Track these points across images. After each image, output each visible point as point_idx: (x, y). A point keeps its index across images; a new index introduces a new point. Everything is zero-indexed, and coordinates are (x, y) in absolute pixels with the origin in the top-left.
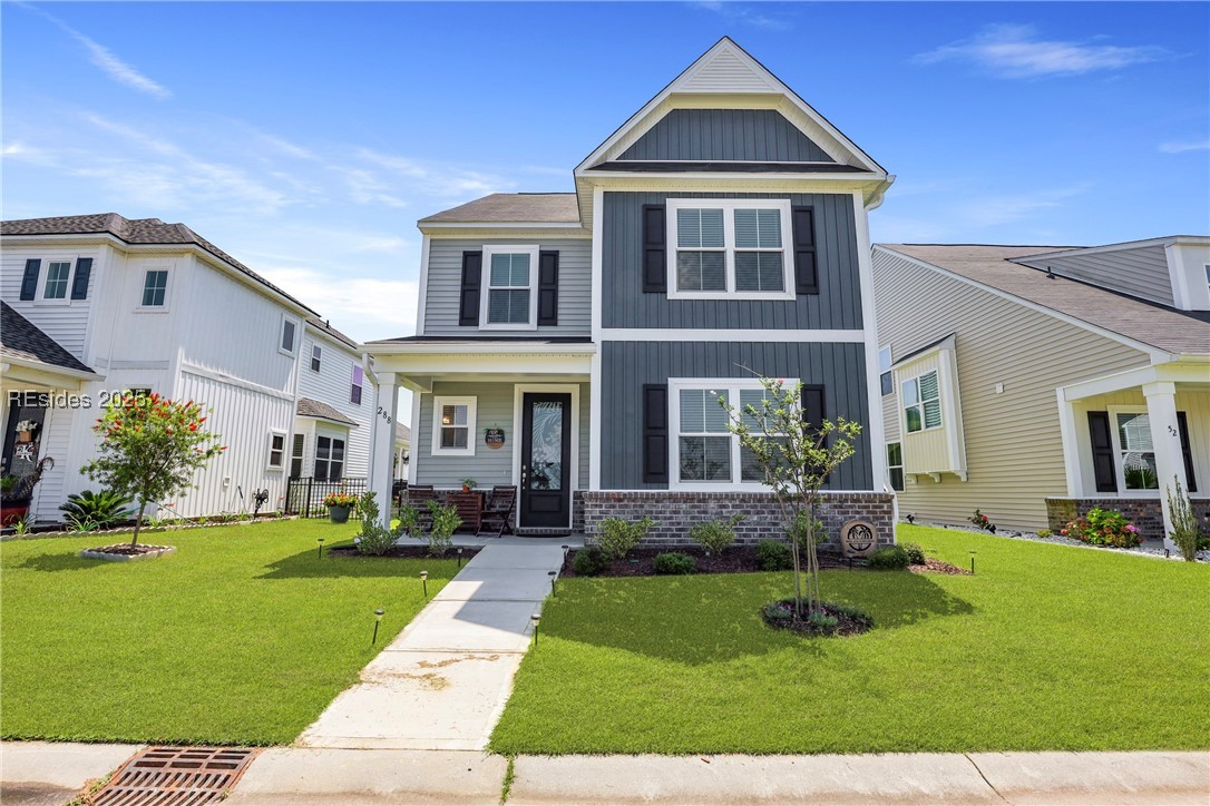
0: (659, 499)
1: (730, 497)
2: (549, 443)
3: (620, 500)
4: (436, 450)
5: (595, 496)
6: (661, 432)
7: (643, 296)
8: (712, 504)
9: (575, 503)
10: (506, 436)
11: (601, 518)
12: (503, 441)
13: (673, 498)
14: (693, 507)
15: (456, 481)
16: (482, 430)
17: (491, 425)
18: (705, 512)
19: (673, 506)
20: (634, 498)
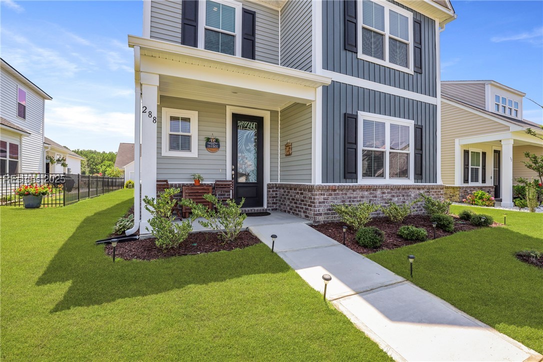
0: (354, 189)
1: (387, 187)
2: (249, 151)
3: (335, 190)
4: (166, 152)
5: (320, 188)
6: (354, 146)
7: (343, 53)
8: (379, 192)
9: (268, 191)
10: (221, 144)
11: (324, 202)
12: (219, 147)
13: (362, 188)
14: (371, 194)
15: (188, 176)
16: (203, 138)
17: (209, 135)
18: (376, 197)
19: (361, 193)
20: (341, 189)
